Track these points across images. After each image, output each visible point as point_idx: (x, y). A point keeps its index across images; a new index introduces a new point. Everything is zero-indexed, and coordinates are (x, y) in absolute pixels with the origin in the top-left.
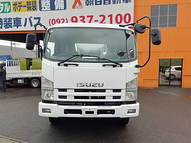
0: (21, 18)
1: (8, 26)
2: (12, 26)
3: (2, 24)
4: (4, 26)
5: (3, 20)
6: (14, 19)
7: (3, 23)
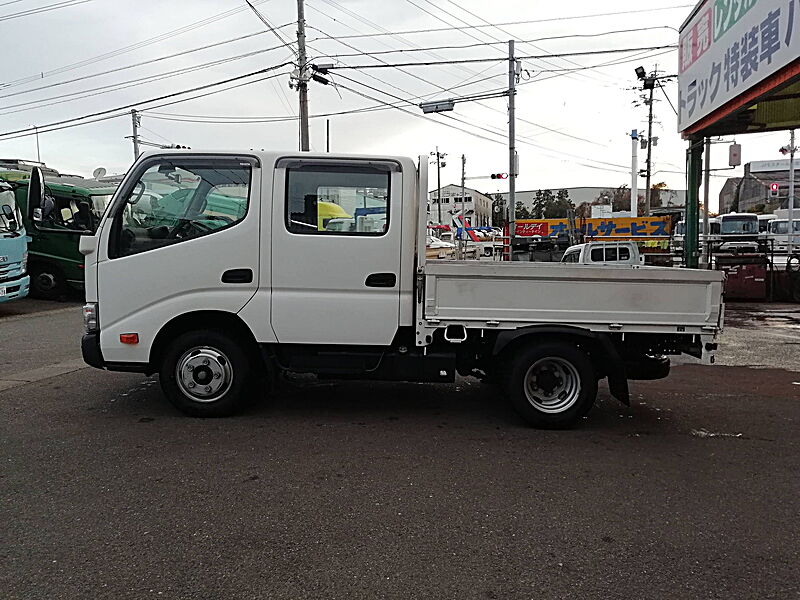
0: (778, 12)
1: (749, 67)
2: (758, 61)
3: (737, 66)
4: (742, 71)
5: (741, 47)
6: (763, 25)
7: (739, 60)
